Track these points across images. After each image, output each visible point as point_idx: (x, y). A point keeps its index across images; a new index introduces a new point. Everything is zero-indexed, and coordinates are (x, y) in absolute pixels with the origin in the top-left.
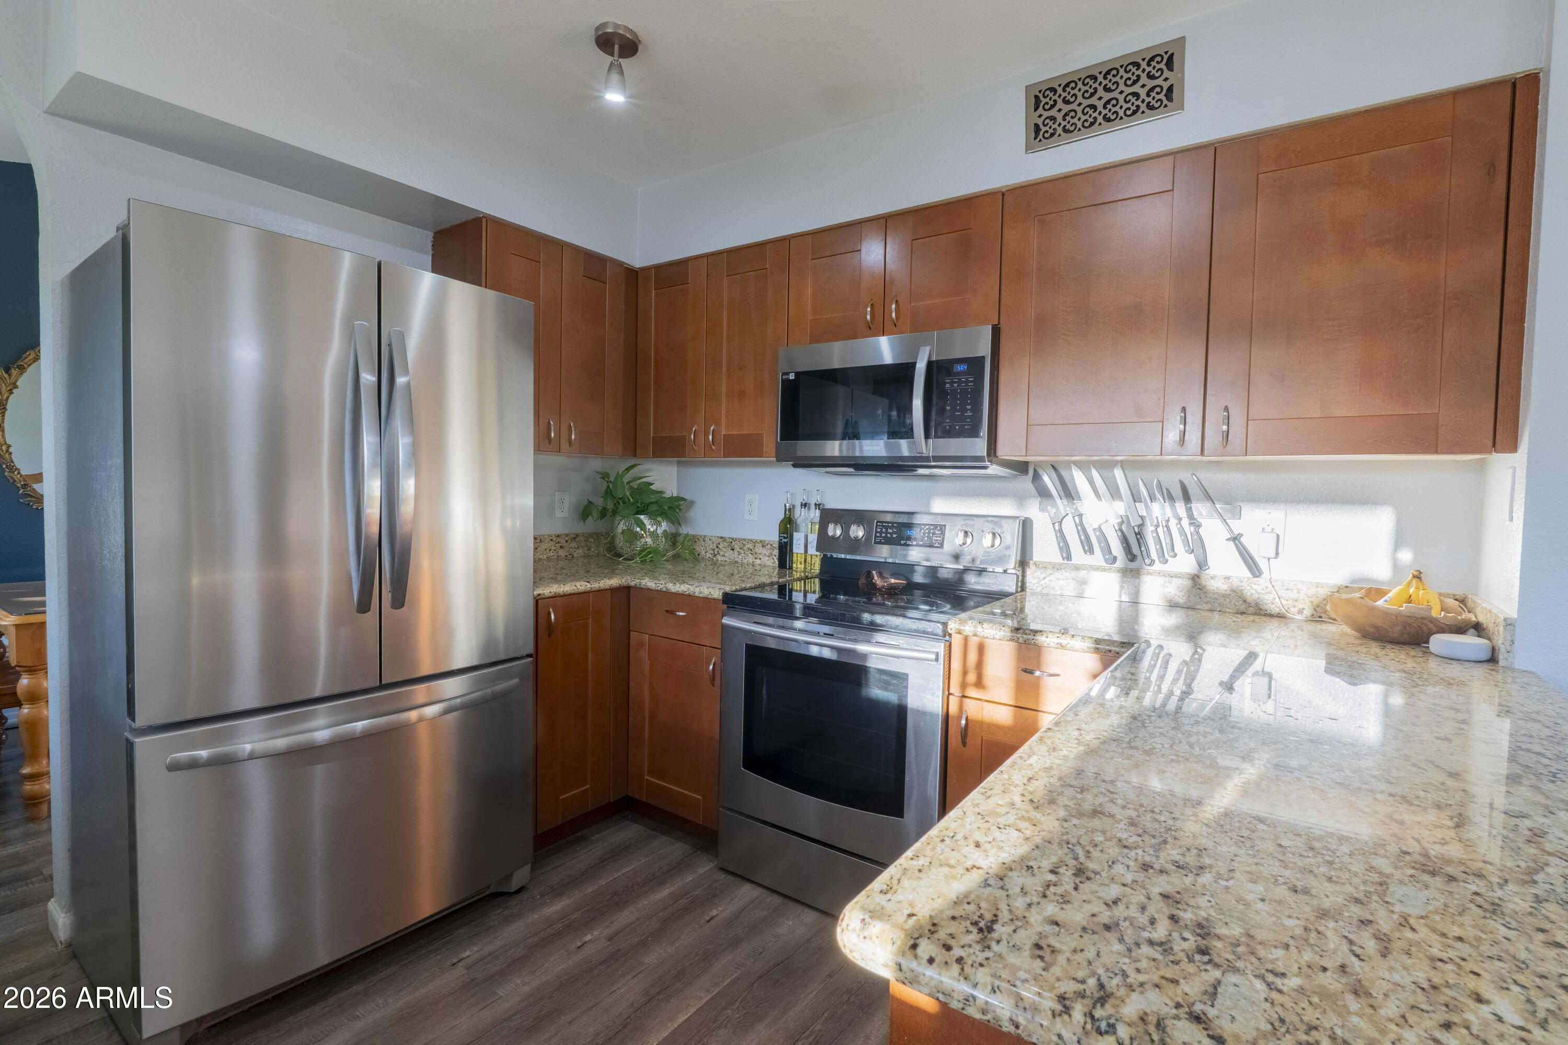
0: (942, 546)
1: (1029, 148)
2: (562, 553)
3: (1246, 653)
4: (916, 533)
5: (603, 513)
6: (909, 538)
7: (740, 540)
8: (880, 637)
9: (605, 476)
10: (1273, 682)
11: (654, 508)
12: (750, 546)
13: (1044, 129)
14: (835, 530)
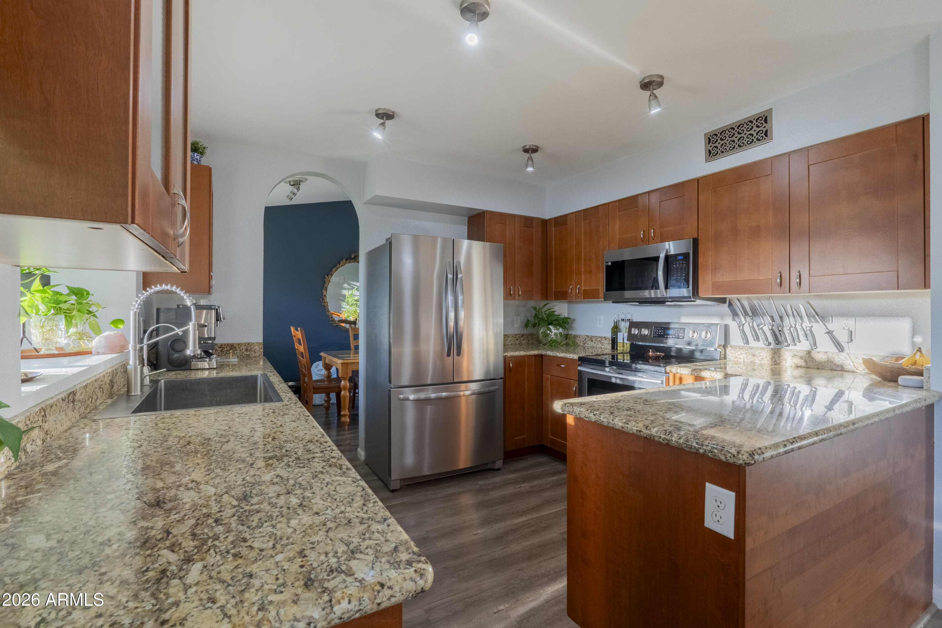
0: (683, 338)
1: (707, 161)
2: (517, 342)
3: (837, 390)
4: (671, 332)
5: (534, 325)
6: (668, 335)
7: (595, 337)
8: (639, 374)
9: (535, 309)
10: (853, 407)
11: (556, 322)
12: (600, 339)
13: (713, 152)
14: (635, 331)
